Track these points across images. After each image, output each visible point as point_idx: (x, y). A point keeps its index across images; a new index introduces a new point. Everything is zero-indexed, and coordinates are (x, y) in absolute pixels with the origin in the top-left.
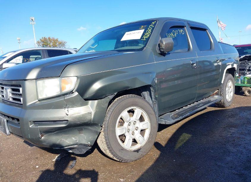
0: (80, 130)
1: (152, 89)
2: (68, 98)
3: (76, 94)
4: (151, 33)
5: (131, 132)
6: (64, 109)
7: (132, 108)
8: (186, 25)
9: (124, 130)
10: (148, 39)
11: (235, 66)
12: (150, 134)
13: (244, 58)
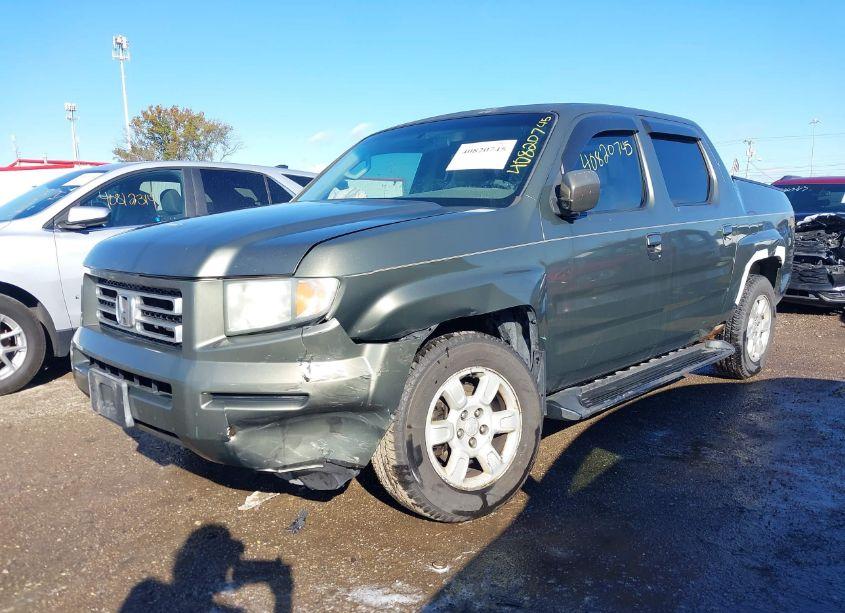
0: (335, 425)
1: (531, 316)
2: (312, 334)
3: (334, 324)
4: (537, 152)
5: (466, 438)
6: (299, 364)
7: (474, 370)
8: (640, 126)
9: (449, 431)
10: (526, 172)
11: (780, 252)
12: (521, 447)
13: (813, 222)
